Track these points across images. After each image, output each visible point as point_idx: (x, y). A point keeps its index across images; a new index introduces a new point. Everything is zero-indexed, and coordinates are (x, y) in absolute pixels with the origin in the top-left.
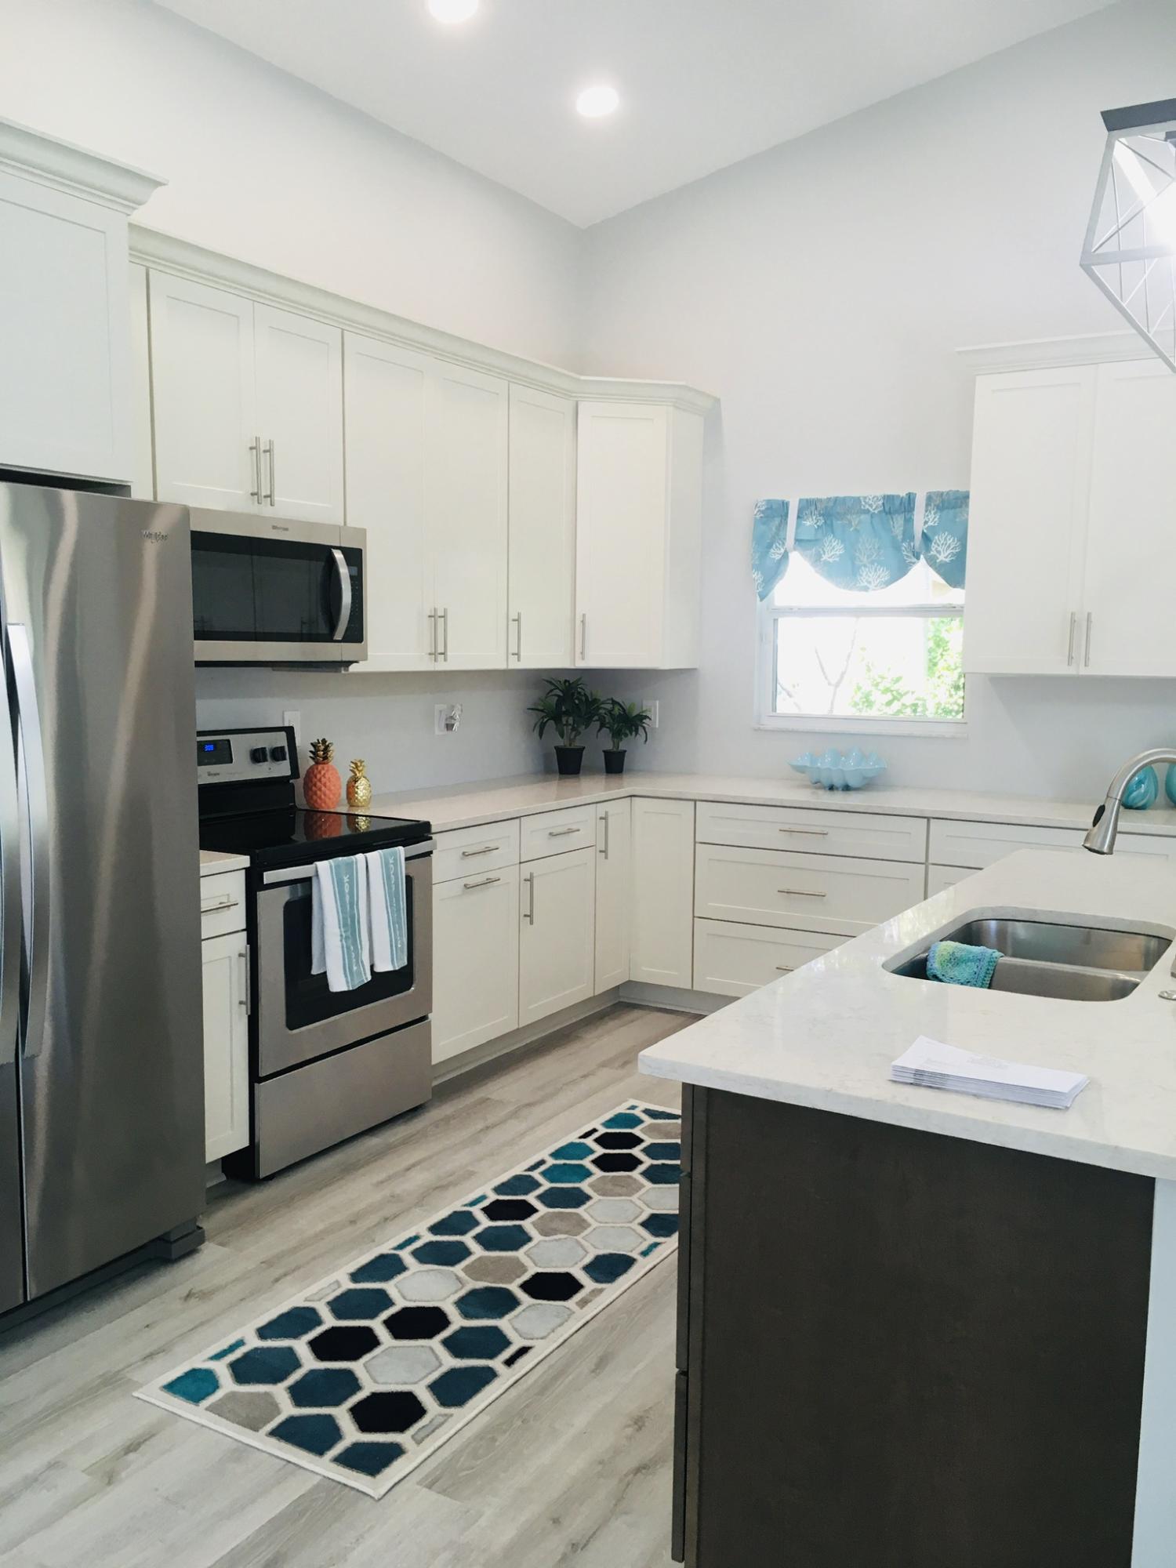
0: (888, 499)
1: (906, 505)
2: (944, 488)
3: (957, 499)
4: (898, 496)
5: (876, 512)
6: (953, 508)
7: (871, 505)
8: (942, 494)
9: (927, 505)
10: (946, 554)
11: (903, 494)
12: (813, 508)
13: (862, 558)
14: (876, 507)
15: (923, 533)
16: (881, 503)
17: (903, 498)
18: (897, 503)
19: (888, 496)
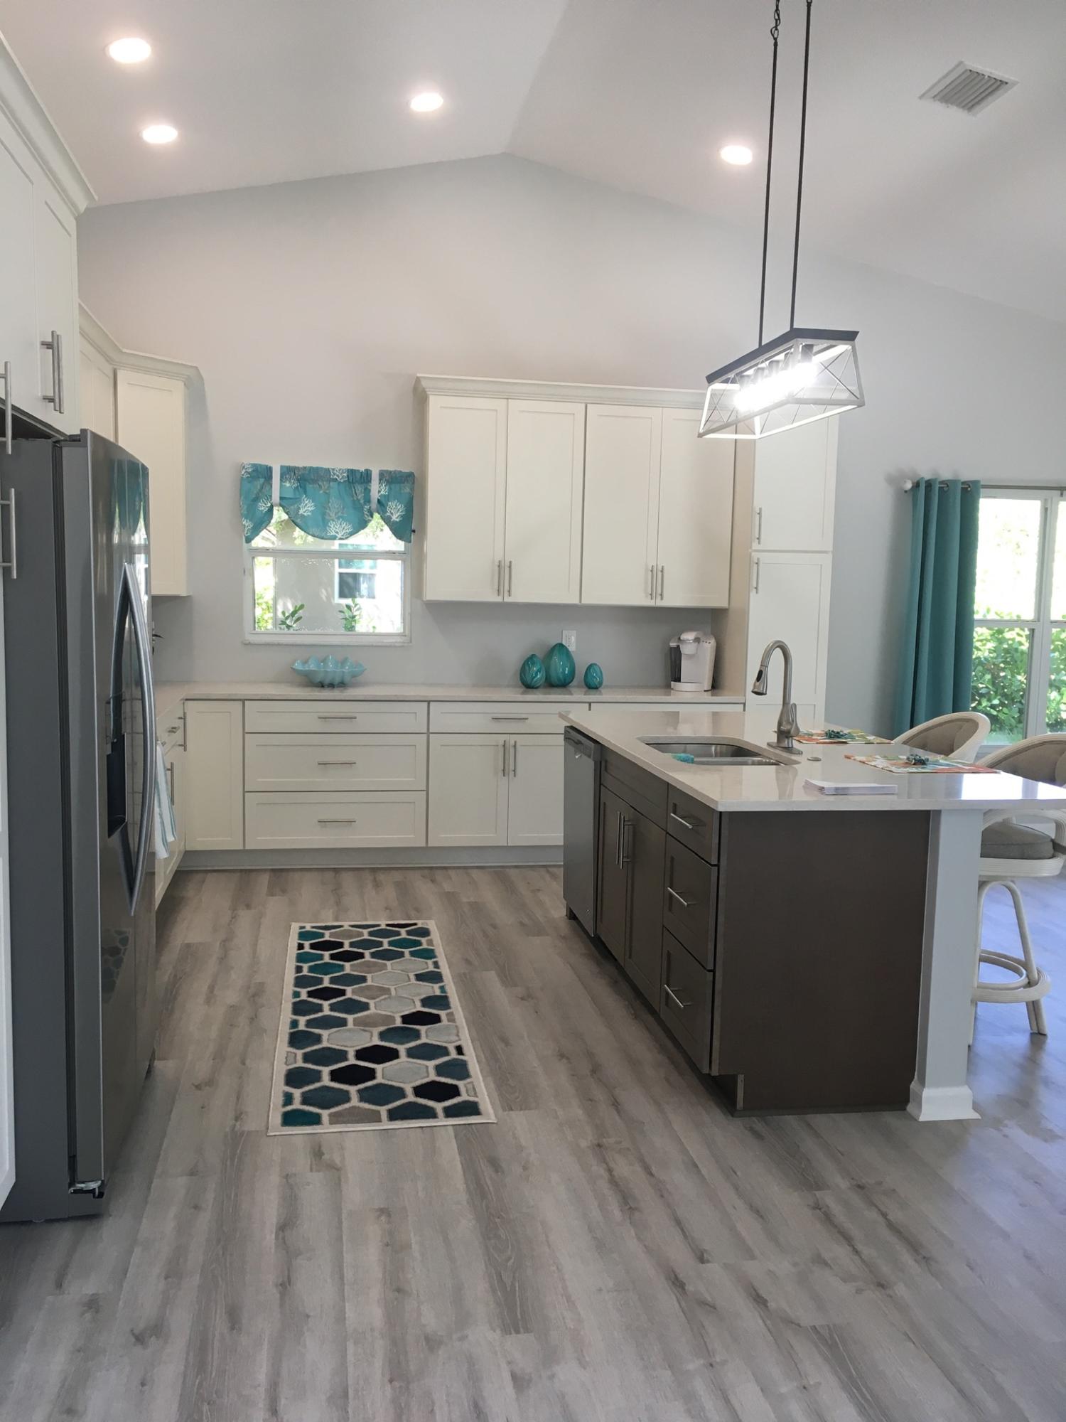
0: (352, 472)
1: (366, 477)
2: (391, 468)
3: (401, 477)
4: (358, 471)
5: (342, 481)
6: (399, 483)
7: (338, 476)
8: (391, 472)
9: (380, 480)
10: (397, 515)
11: (362, 469)
12: (292, 474)
13: (331, 514)
14: (342, 477)
15: (378, 500)
16: (345, 475)
17: (362, 473)
18: (358, 476)
19: (352, 470)
